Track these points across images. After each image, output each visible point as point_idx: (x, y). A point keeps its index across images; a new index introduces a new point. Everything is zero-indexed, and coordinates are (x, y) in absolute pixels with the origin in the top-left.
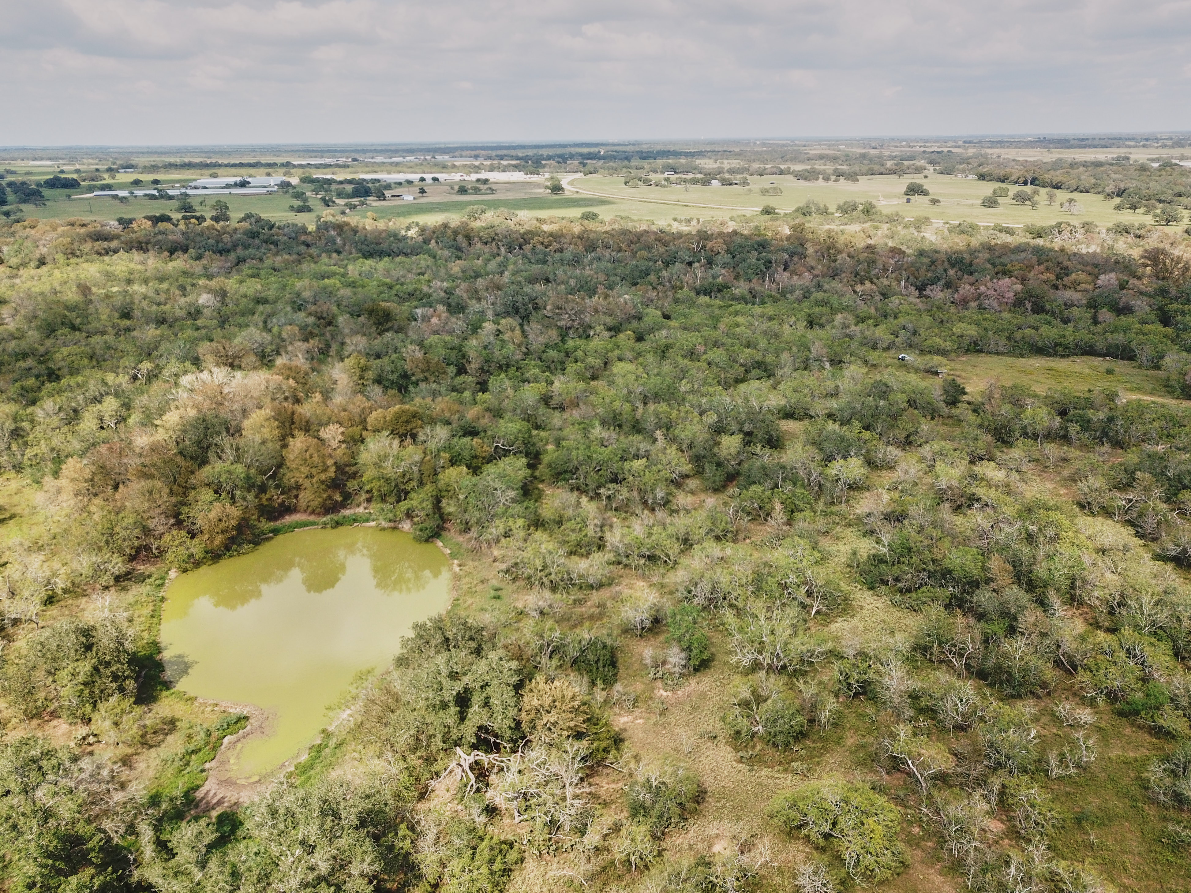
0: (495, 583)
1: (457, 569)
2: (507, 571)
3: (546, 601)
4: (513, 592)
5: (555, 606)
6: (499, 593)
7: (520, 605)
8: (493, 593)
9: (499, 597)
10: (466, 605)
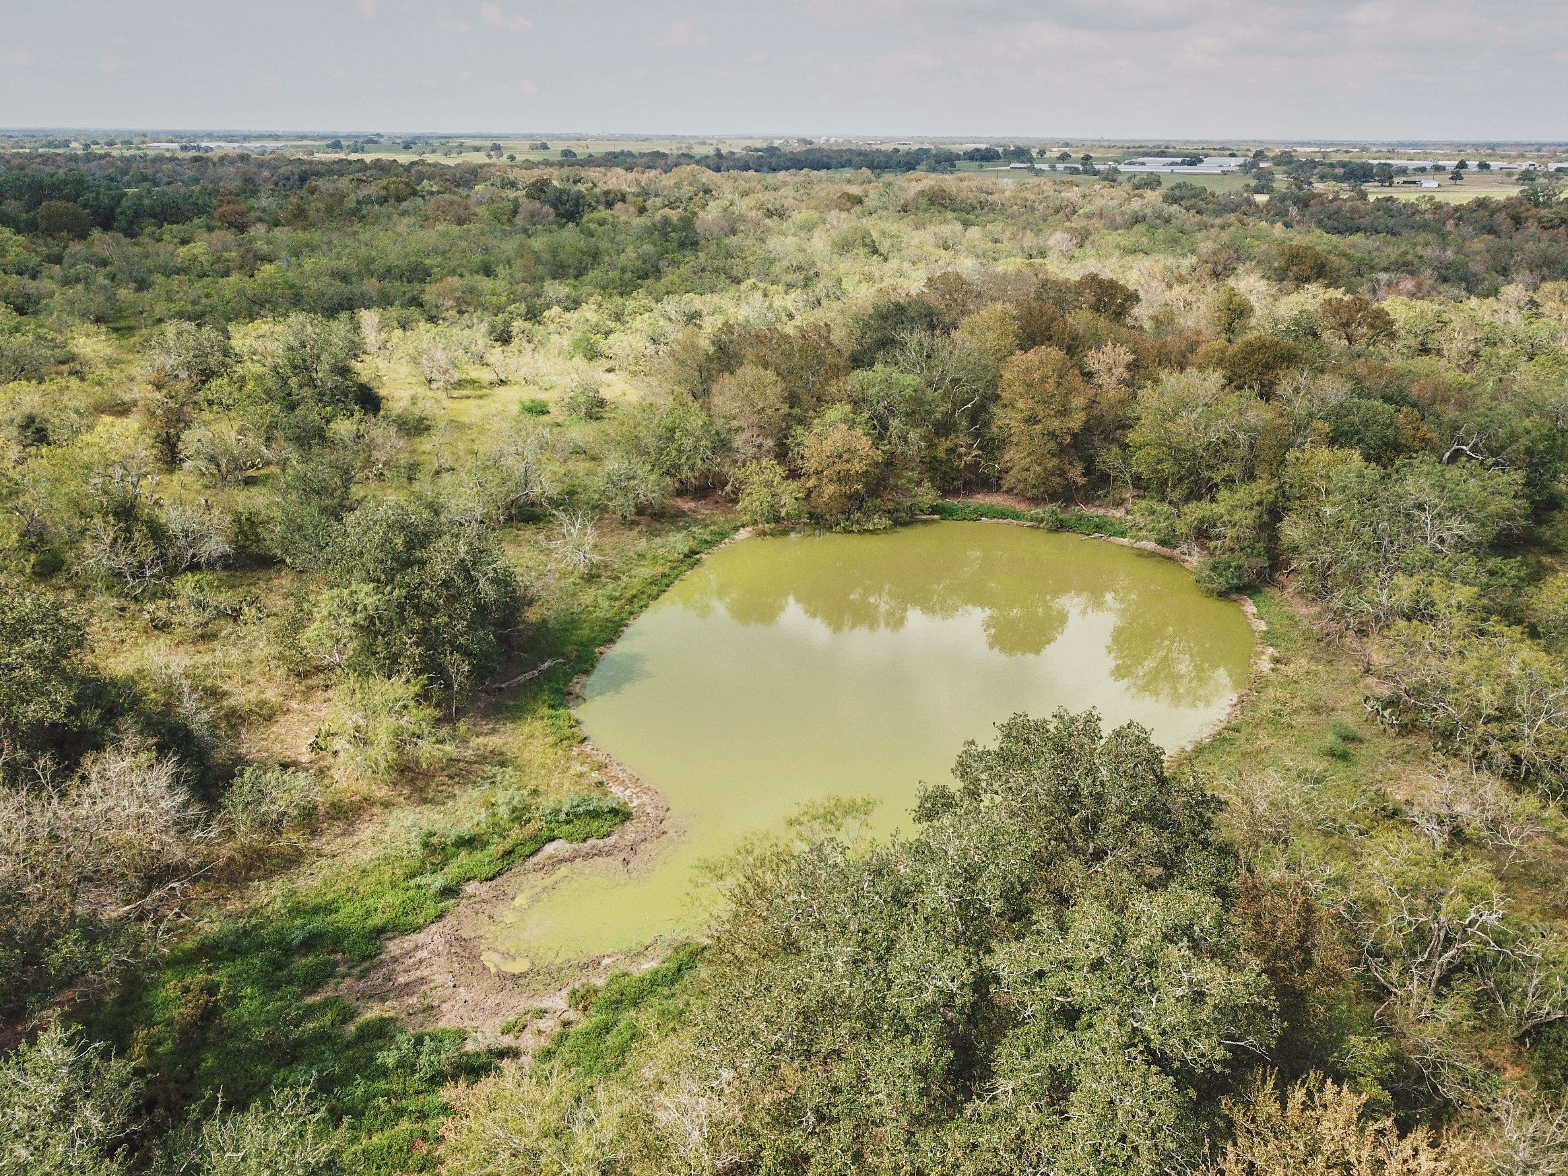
0: (1349, 721)
1: (1266, 666)
2: (1390, 703)
3: (1481, 805)
4: (1391, 756)
5: (1511, 829)
6: (1351, 747)
7: (1398, 795)
8: (1331, 740)
9: (1344, 757)
10: (1248, 748)
